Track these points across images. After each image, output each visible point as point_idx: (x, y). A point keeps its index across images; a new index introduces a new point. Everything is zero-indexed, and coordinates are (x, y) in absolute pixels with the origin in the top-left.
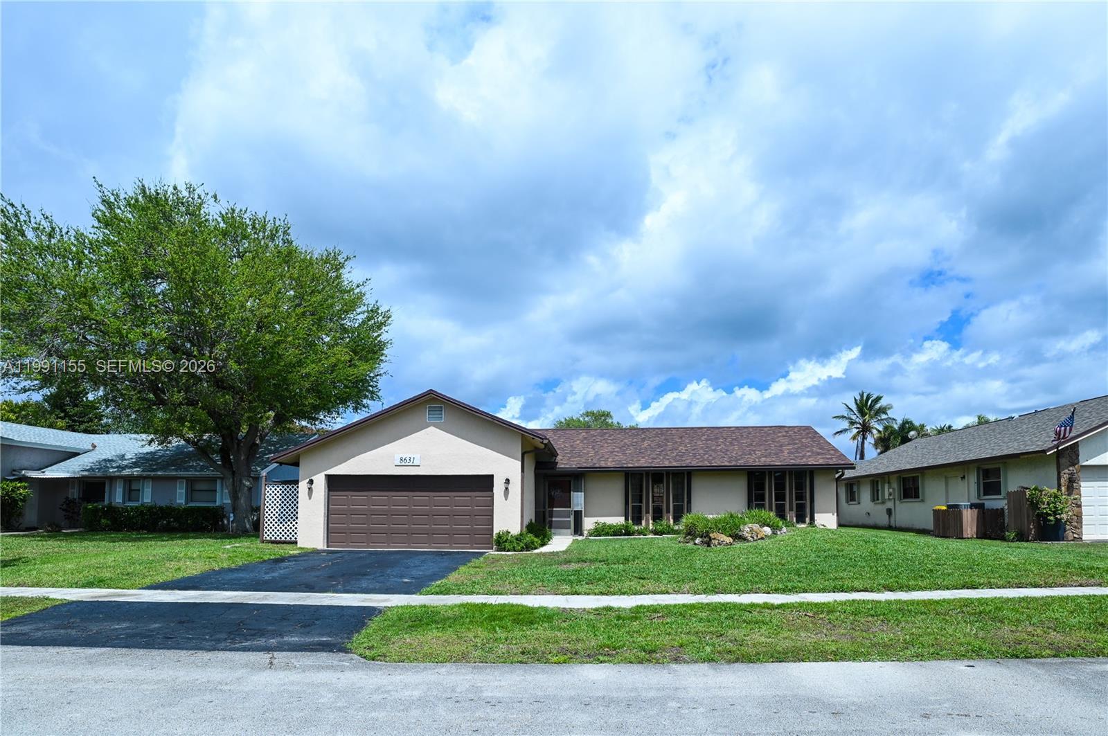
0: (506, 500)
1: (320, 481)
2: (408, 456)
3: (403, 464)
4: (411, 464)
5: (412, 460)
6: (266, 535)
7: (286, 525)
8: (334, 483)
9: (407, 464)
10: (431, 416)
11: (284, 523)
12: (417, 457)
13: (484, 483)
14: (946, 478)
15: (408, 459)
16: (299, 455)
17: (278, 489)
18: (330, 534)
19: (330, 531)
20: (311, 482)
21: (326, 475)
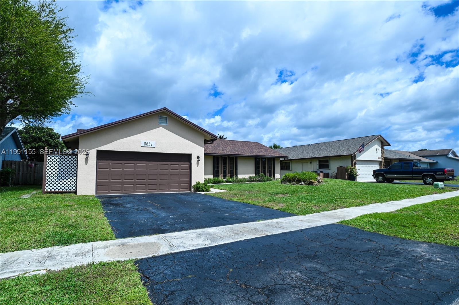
0: (198, 166)
1: (93, 153)
2: (148, 142)
3: (146, 146)
4: (150, 146)
5: (151, 144)
6: (47, 188)
7: (63, 181)
8: (102, 155)
9: (148, 146)
10: (161, 122)
11: (61, 180)
12: (154, 142)
13: (187, 158)
14: (302, 163)
15: (149, 143)
16: (78, 137)
17: (57, 158)
18: (97, 186)
19: (97, 185)
20: (87, 154)
21: (98, 151)
